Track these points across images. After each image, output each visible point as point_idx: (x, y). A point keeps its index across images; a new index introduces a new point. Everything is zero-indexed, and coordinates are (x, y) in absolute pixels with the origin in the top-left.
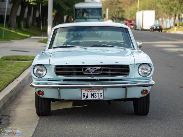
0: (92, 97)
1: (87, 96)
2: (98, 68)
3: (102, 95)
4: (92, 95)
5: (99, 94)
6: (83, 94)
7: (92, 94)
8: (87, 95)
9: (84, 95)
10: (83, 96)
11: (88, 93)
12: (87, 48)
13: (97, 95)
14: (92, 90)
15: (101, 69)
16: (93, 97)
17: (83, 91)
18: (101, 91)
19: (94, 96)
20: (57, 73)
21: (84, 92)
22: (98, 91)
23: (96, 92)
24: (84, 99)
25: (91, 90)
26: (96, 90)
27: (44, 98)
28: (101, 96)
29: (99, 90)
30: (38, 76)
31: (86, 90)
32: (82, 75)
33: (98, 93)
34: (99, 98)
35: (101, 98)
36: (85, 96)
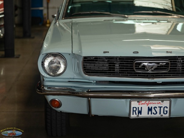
0: (148, 114)
1: (140, 112)
2: (163, 63)
3: (168, 110)
4: (150, 110)
5: (162, 109)
6: (133, 108)
7: (149, 107)
8: (140, 109)
9: (135, 109)
10: (133, 111)
11: (142, 106)
12: (128, 18)
13: (158, 110)
14: (150, 102)
15: (167, 64)
16: (150, 113)
17: (132, 103)
18: (166, 103)
19: (153, 111)
20: (85, 70)
21: (135, 104)
22: (161, 103)
23: (157, 106)
24: (133, 116)
25: (147, 102)
26: (156, 102)
27: (61, 112)
28: (165, 112)
29: (162, 101)
30: (51, 74)
31: (138, 102)
32: (132, 73)
33: (160, 107)
34: (162, 115)
35: (164, 116)
36: (137, 112)
